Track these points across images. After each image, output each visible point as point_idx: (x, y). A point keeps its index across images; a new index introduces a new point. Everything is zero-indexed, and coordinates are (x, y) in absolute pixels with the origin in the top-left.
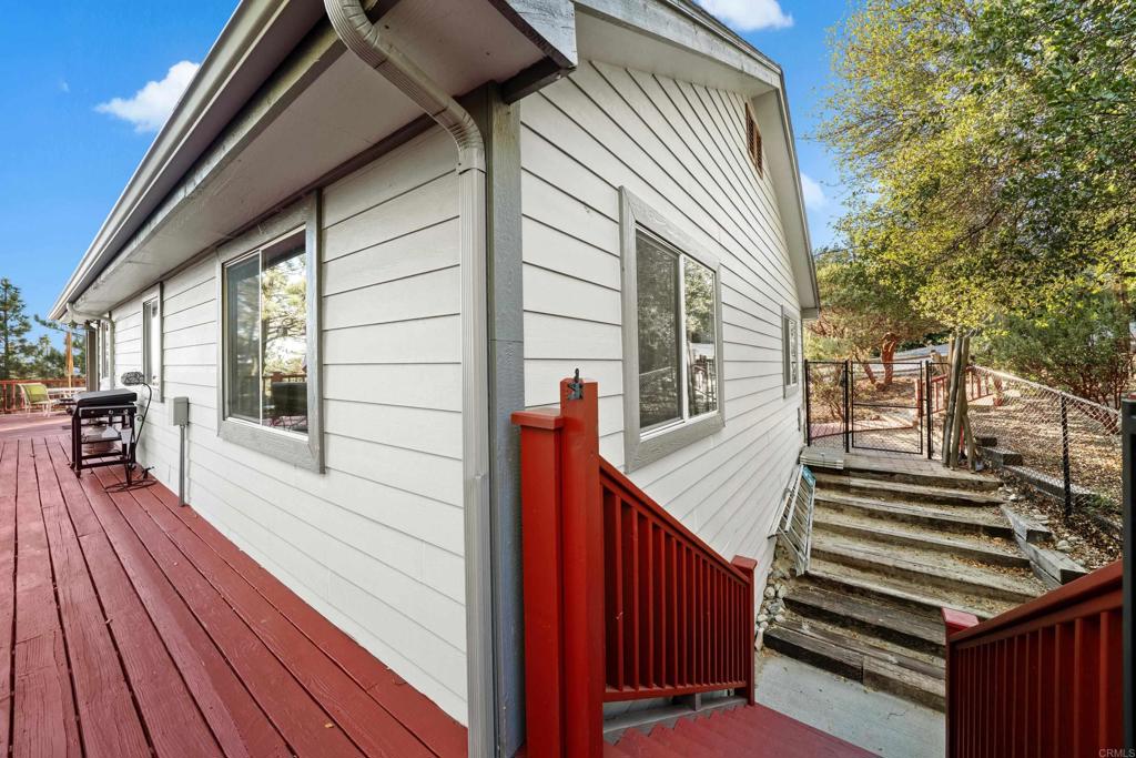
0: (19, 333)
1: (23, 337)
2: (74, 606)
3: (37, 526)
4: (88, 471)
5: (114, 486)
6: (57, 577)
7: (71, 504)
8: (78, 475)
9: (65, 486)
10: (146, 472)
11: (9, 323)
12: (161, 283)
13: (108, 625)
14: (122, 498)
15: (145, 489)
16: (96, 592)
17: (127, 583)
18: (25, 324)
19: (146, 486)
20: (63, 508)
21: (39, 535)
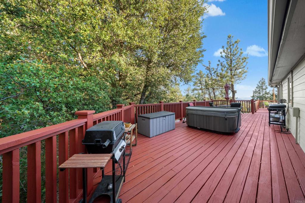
0: (265, 89)
1: (266, 90)
2: (256, 155)
3: (257, 134)
4: (272, 125)
5: (277, 131)
6: (256, 147)
7: (265, 132)
8: (269, 125)
9: (266, 127)
10: (288, 130)
11: (263, 87)
12: (291, 71)
13: (261, 163)
14: (278, 135)
15: (286, 134)
16: (262, 154)
17: (269, 156)
18: (266, 87)
19: (287, 134)
20: (263, 132)
21: (256, 136)
